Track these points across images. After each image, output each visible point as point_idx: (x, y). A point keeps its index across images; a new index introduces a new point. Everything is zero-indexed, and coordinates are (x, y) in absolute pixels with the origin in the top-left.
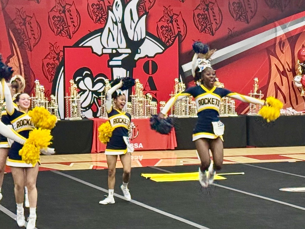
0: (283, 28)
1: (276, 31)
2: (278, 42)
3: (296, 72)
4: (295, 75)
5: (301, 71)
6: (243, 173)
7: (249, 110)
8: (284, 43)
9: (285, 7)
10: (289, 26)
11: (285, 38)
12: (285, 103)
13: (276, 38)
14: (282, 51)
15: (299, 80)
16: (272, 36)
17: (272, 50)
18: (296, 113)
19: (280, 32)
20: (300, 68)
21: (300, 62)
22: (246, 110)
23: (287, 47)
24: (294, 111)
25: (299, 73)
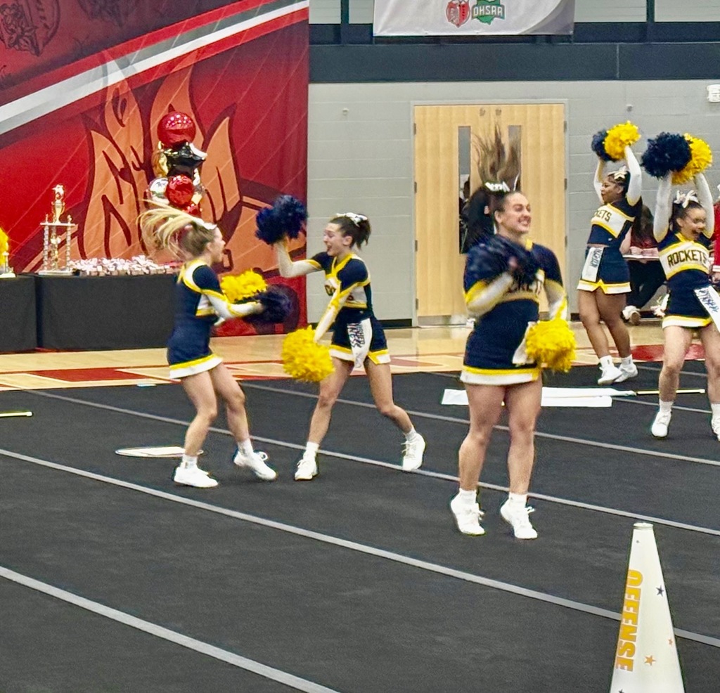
0: (122, 67)
1: (105, 74)
2: (109, 98)
3: (156, 171)
4: (151, 177)
5: (166, 169)
6: (29, 414)
7: (41, 262)
8: (124, 102)
9: (127, 14)
10: (138, 60)
11: (126, 88)
12: (129, 243)
13: (105, 90)
14: (121, 122)
15: (162, 189)
16: (97, 86)
17: (97, 120)
18: (155, 268)
19: (114, 74)
20: (163, 160)
21: (165, 148)
22: (34, 262)
23: (133, 111)
24: (149, 263)
25: (162, 172)
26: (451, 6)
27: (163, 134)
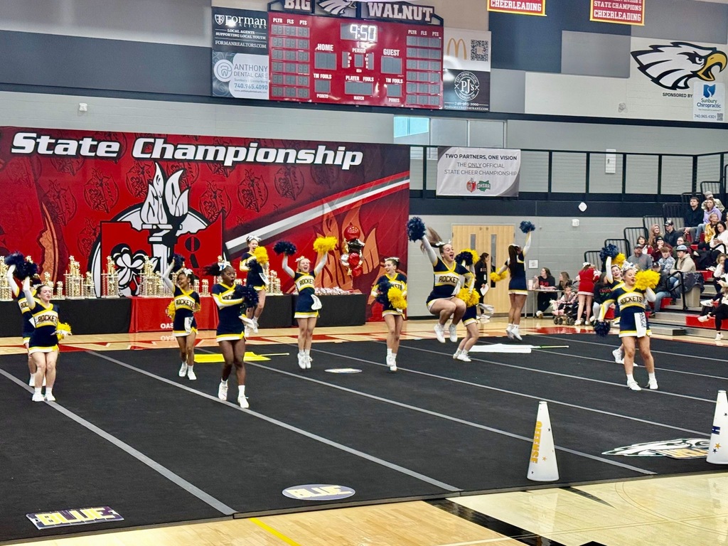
0: (330, 206)
1: (323, 208)
2: (325, 219)
3: (343, 250)
4: (341, 254)
5: (347, 250)
6: (288, 354)
7: (294, 289)
8: (331, 221)
9: (333, 183)
10: (337, 203)
11: (332, 215)
12: (332, 282)
13: (323, 216)
14: (329, 229)
15: (346, 259)
16: (319, 214)
17: (320, 228)
18: (343, 292)
19: (327, 209)
20: (347, 246)
21: (347, 241)
22: (291, 289)
23: (335, 225)
24: (341, 290)
25: (346, 251)
26: (469, 183)
27: (347, 235)
